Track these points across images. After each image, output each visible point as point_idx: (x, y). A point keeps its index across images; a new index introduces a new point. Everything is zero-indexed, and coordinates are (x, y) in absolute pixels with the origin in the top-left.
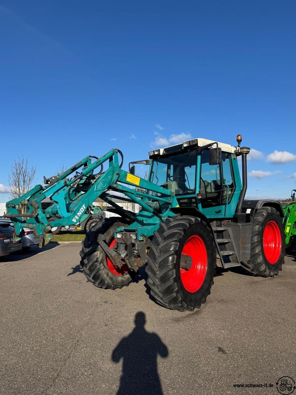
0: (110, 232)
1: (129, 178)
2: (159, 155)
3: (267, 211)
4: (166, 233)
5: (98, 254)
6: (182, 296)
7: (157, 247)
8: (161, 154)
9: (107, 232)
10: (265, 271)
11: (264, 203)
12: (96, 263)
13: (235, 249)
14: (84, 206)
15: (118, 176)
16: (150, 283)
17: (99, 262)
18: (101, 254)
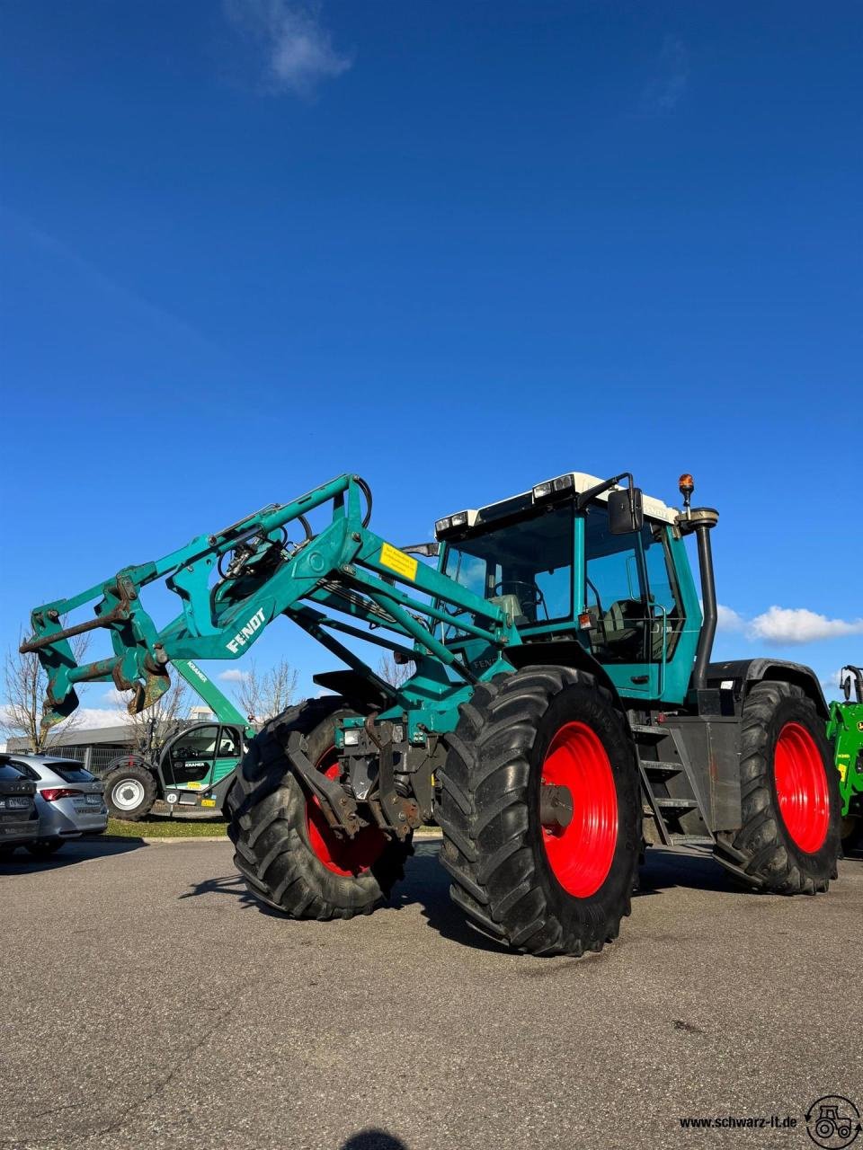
0: (324, 734)
1: (389, 556)
2: (465, 526)
3: (779, 691)
4: (497, 705)
5: (286, 799)
6: (549, 895)
7: (469, 742)
8: (471, 523)
9: (315, 732)
10: (788, 871)
11: (769, 665)
12: (278, 827)
13: (696, 792)
14: (260, 613)
15: (359, 544)
16: (448, 859)
17: (287, 824)
18: (294, 800)
